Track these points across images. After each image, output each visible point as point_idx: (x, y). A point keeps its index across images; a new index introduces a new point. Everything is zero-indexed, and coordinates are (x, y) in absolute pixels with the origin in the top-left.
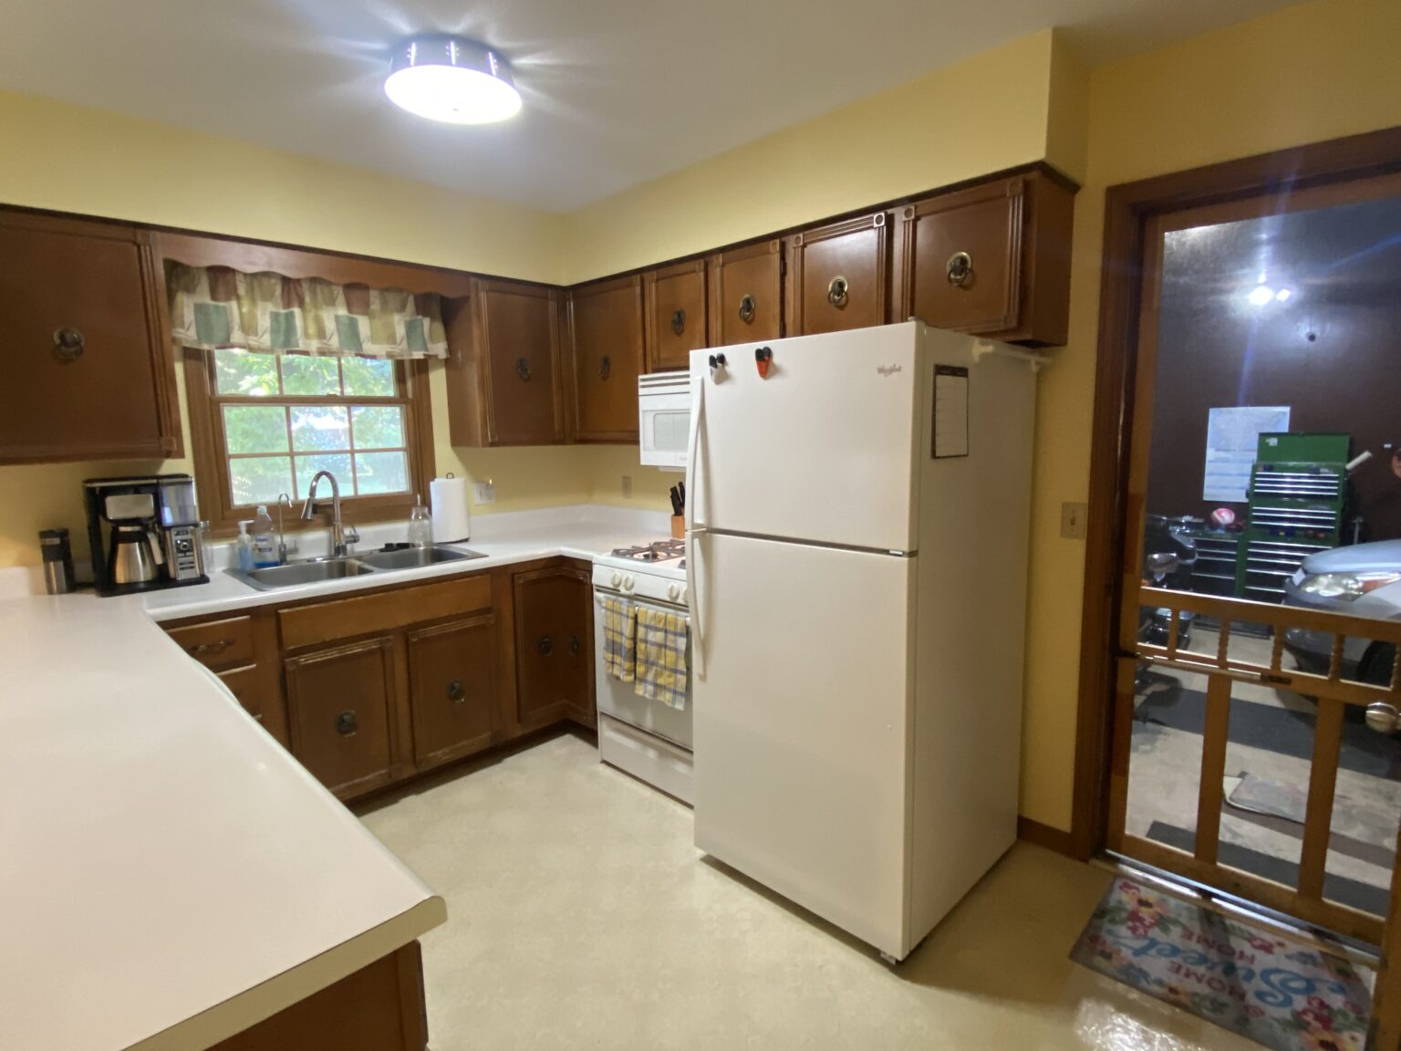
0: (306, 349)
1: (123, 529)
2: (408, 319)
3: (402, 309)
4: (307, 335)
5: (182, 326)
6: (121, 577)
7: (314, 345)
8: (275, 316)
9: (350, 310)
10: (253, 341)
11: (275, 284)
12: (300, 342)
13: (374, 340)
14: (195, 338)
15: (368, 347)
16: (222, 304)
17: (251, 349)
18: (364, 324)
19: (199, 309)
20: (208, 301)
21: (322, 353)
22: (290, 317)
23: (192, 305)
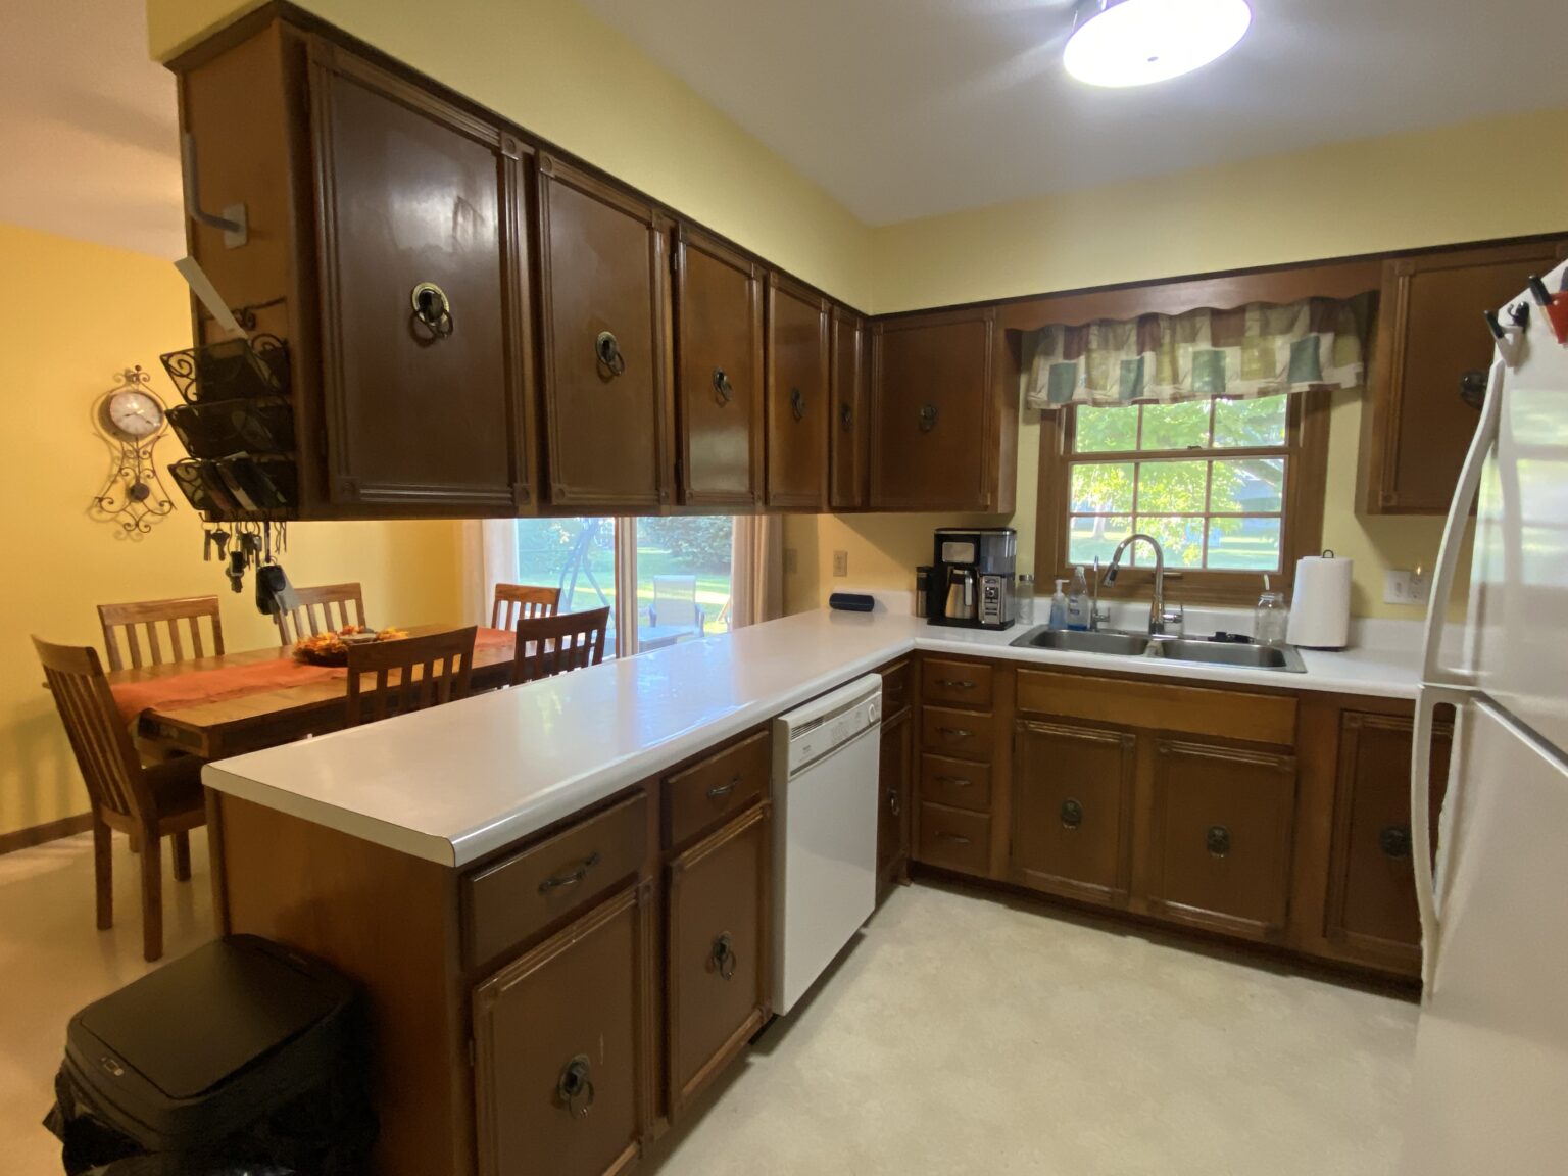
0: (1154, 398)
1: (957, 572)
2: (1295, 340)
3: (1288, 329)
4: (1158, 380)
5: (1035, 390)
6: (949, 612)
7: (1167, 390)
8: (1126, 365)
9: (1215, 342)
10: (1099, 395)
11: (1131, 330)
12: (1146, 390)
13: (1245, 375)
14: (1046, 399)
15: (1234, 385)
16: (1073, 362)
17: (1096, 404)
18: (1232, 357)
19: (1054, 370)
20: (1061, 361)
21: (1175, 399)
22: (1141, 363)
23: (1048, 368)
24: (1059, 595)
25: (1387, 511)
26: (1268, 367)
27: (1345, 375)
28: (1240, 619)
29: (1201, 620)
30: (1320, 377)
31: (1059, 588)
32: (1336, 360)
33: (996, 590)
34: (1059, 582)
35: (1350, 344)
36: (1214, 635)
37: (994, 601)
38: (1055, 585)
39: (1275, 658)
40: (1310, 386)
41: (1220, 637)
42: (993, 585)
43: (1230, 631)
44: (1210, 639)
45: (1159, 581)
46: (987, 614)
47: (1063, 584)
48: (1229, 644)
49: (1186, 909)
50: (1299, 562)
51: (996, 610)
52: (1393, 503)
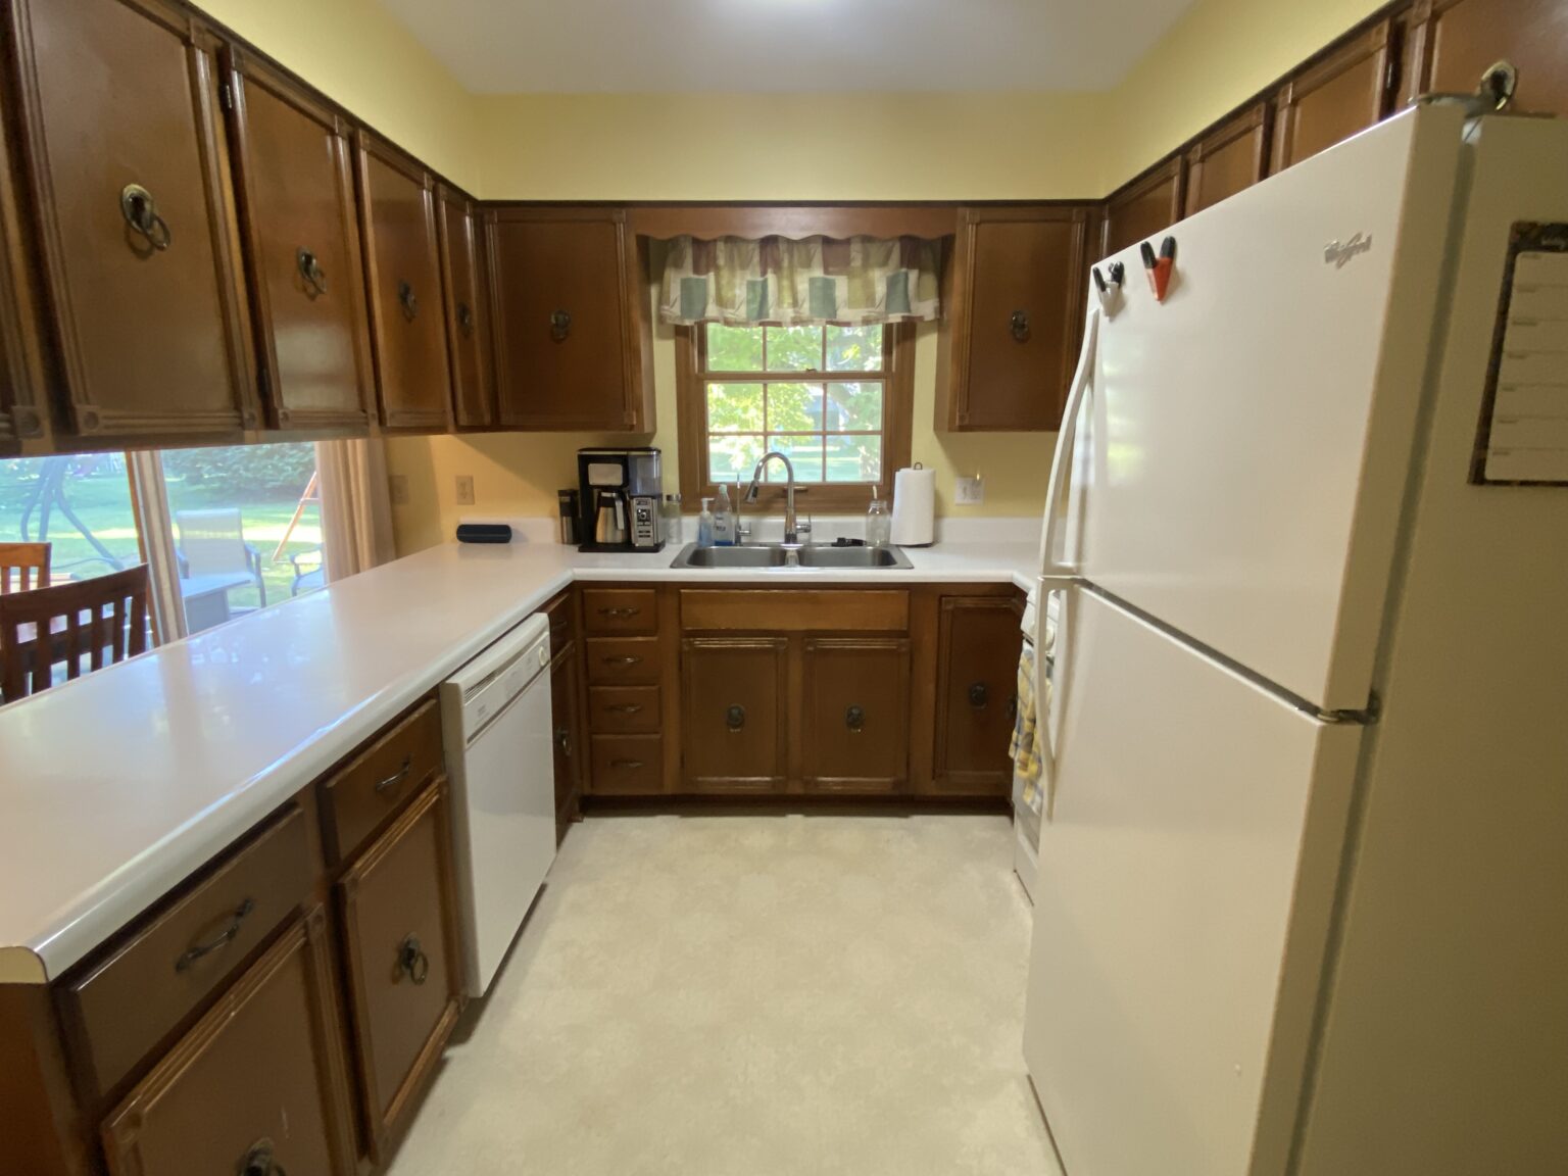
0: (778, 320)
1: (604, 494)
2: (890, 274)
3: (884, 264)
4: (779, 303)
5: (668, 304)
6: (600, 538)
7: (789, 313)
8: (751, 285)
9: (826, 272)
10: (729, 314)
11: (754, 250)
12: (771, 311)
13: (851, 304)
14: (679, 313)
15: (844, 313)
16: (703, 277)
17: (727, 323)
18: (842, 286)
19: (685, 283)
20: (691, 275)
21: (795, 323)
22: (764, 284)
23: (679, 281)
24: (706, 513)
25: (962, 428)
26: (870, 300)
27: (926, 309)
28: (854, 525)
29: (826, 528)
30: (909, 311)
31: (705, 506)
32: (920, 298)
33: (648, 512)
34: (705, 500)
35: (930, 281)
36: (836, 541)
37: (646, 523)
38: (701, 503)
39: (885, 559)
40: (903, 317)
41: (841, 542)
42: (644, 507)
43: (849, 536)
44: (833, 545)
45: (791, 496)
46: (641, 536)
47: (710, 502)
48: (848, 549)
49: (831, 782)
50: (897, 474)
51: (648, 532)
52: (966, 422)
